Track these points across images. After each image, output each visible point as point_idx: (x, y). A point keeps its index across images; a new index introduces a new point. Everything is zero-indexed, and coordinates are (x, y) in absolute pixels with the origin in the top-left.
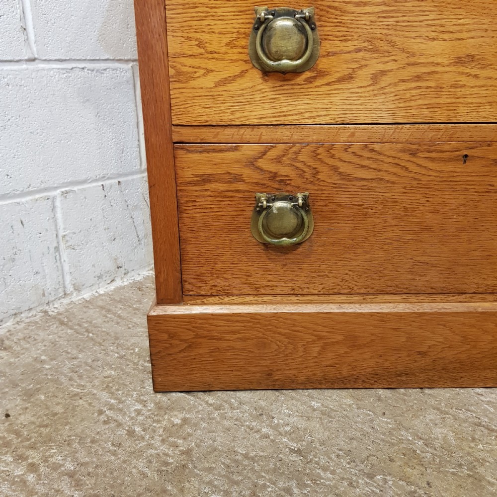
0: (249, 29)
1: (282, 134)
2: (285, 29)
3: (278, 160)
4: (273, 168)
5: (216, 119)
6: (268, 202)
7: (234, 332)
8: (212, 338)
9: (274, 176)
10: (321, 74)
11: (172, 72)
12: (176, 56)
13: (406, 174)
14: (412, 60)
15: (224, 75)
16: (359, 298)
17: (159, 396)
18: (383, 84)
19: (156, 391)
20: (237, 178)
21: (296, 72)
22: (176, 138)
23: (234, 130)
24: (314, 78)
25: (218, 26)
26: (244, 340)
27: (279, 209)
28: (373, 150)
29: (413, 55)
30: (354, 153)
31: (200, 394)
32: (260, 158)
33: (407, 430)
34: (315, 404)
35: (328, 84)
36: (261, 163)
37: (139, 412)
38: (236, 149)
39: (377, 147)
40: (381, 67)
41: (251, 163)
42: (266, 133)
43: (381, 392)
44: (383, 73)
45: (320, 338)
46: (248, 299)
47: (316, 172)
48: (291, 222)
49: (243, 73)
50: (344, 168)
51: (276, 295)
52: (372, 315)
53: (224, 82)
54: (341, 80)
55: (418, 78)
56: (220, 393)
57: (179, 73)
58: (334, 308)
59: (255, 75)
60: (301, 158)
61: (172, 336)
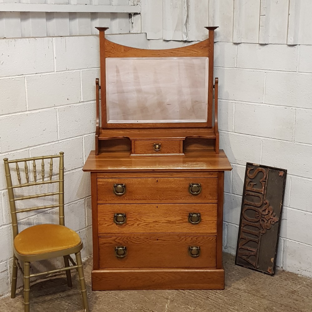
0: (113, 216)
1: (120, 235)
2: (120, 216)
3: (119, 240)
4: (119, 241)
5: (107, 232)
6: (118, 248)
7: (111, 276)
8: (105, 278)
9: (119, 243)
10: (128, 224)
11: (98, 224)
12: (99, 221)
13: (146, 242)
14: (145, 222)
15: (109, 224)
16: (139, 268)
17: (93, 291)
18: (139, 226)
19: (92, 290)
20: (111, 243)
21: (123, 224)
22: (99, 235)
23: (111, 234)
24: (126, 225)
25: (107, 216)
26: (113, 278)
27: (120, 249)
28: (139, 238)
29: (145, 221)
30: (135, 238)
31: (103, 291)
32: (116, 239)
33: (146, 297)
34: (128, 293)
35: (129, 226)
36: (116, 240)
37: (89, 294)
38: (111, 237)
39: (139, 237)
40: (139, 223)
41: (114, 240)
42: (117, 235)
43: (144, 291)
44: (140, 224)
45: (130, 278)
46: (114, 269)
47: (127, 242)
48: (123, 252)
49: (112, 224)
50: (133, 241)
51: (120, 268)
52: (141, 272)
53: (109, 225)
54: (132, 225)
55: (146, 225)
56: (107, 291)
57: (100, 224)
58: (133, 271)
59: (115, 224)
60: (124, 239)
61: (97, 277)
